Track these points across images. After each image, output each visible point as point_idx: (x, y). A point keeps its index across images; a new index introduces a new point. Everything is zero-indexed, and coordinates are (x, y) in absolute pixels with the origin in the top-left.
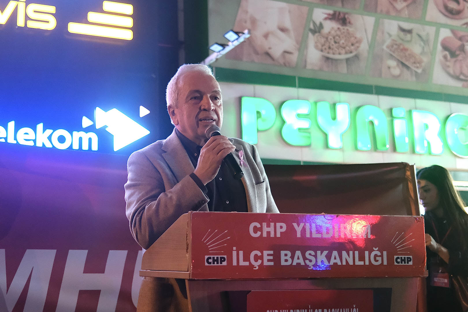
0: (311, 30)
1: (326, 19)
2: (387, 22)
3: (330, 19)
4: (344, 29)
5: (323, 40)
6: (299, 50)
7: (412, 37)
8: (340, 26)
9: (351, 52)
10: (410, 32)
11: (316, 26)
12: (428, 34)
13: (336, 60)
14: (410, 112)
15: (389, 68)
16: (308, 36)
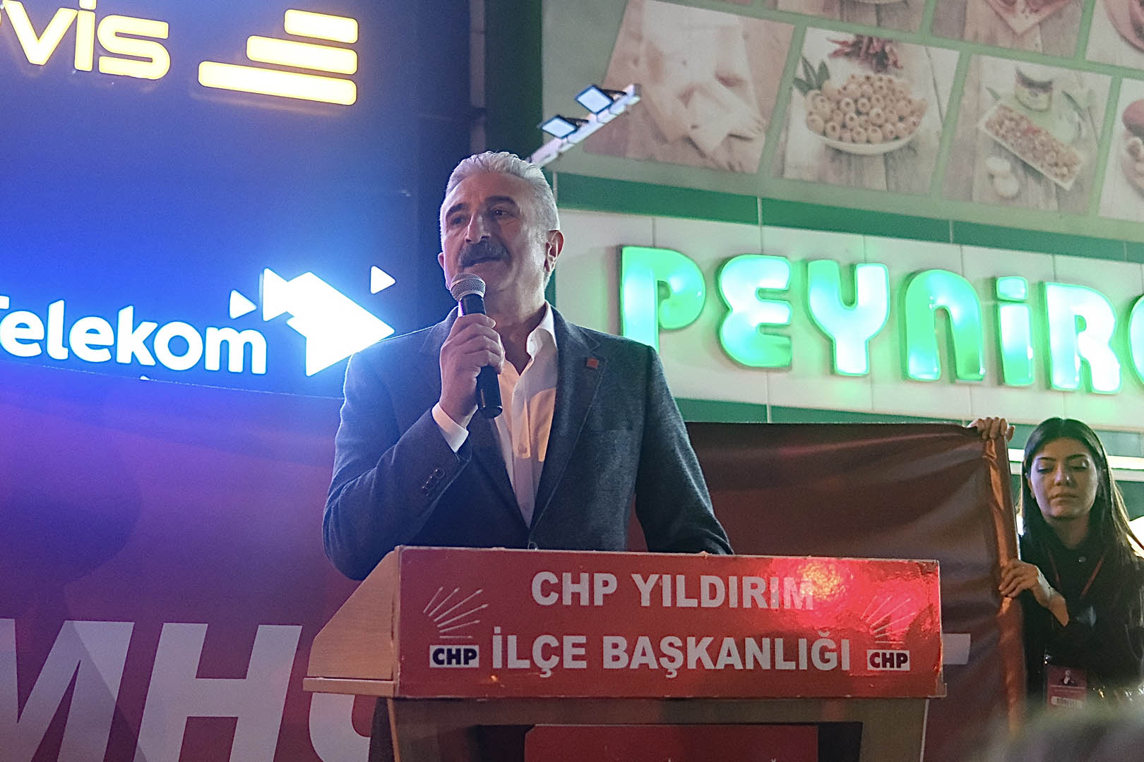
0: (797, 81)
1: (836, 54)
2: (987, 61)
3: (847, 55)
4: (881, 79)
5: (827, 108)
6: (767, 131)
7: (1050, 98)
8: (871, 74)
9: (897, 138)
10: (1046, 87)
11: (811, 73)
12: (1090, 92)
13: (861, 156)
14: (1040, 287)
15: (992, 176)
16: (790, 97)
